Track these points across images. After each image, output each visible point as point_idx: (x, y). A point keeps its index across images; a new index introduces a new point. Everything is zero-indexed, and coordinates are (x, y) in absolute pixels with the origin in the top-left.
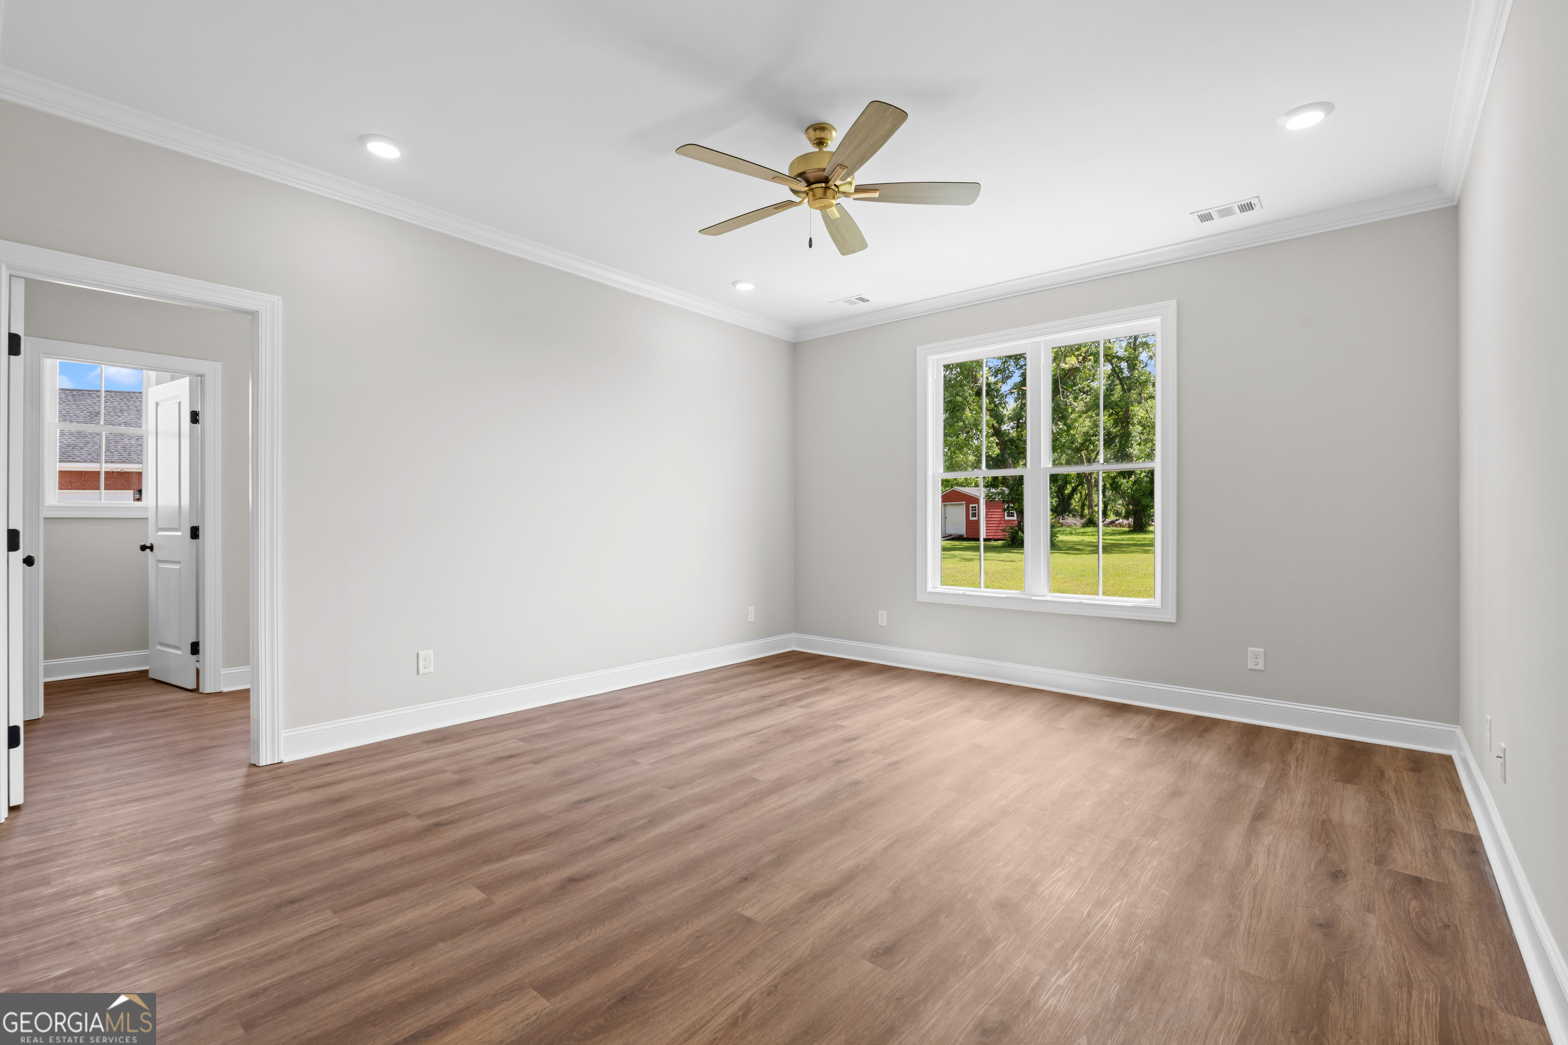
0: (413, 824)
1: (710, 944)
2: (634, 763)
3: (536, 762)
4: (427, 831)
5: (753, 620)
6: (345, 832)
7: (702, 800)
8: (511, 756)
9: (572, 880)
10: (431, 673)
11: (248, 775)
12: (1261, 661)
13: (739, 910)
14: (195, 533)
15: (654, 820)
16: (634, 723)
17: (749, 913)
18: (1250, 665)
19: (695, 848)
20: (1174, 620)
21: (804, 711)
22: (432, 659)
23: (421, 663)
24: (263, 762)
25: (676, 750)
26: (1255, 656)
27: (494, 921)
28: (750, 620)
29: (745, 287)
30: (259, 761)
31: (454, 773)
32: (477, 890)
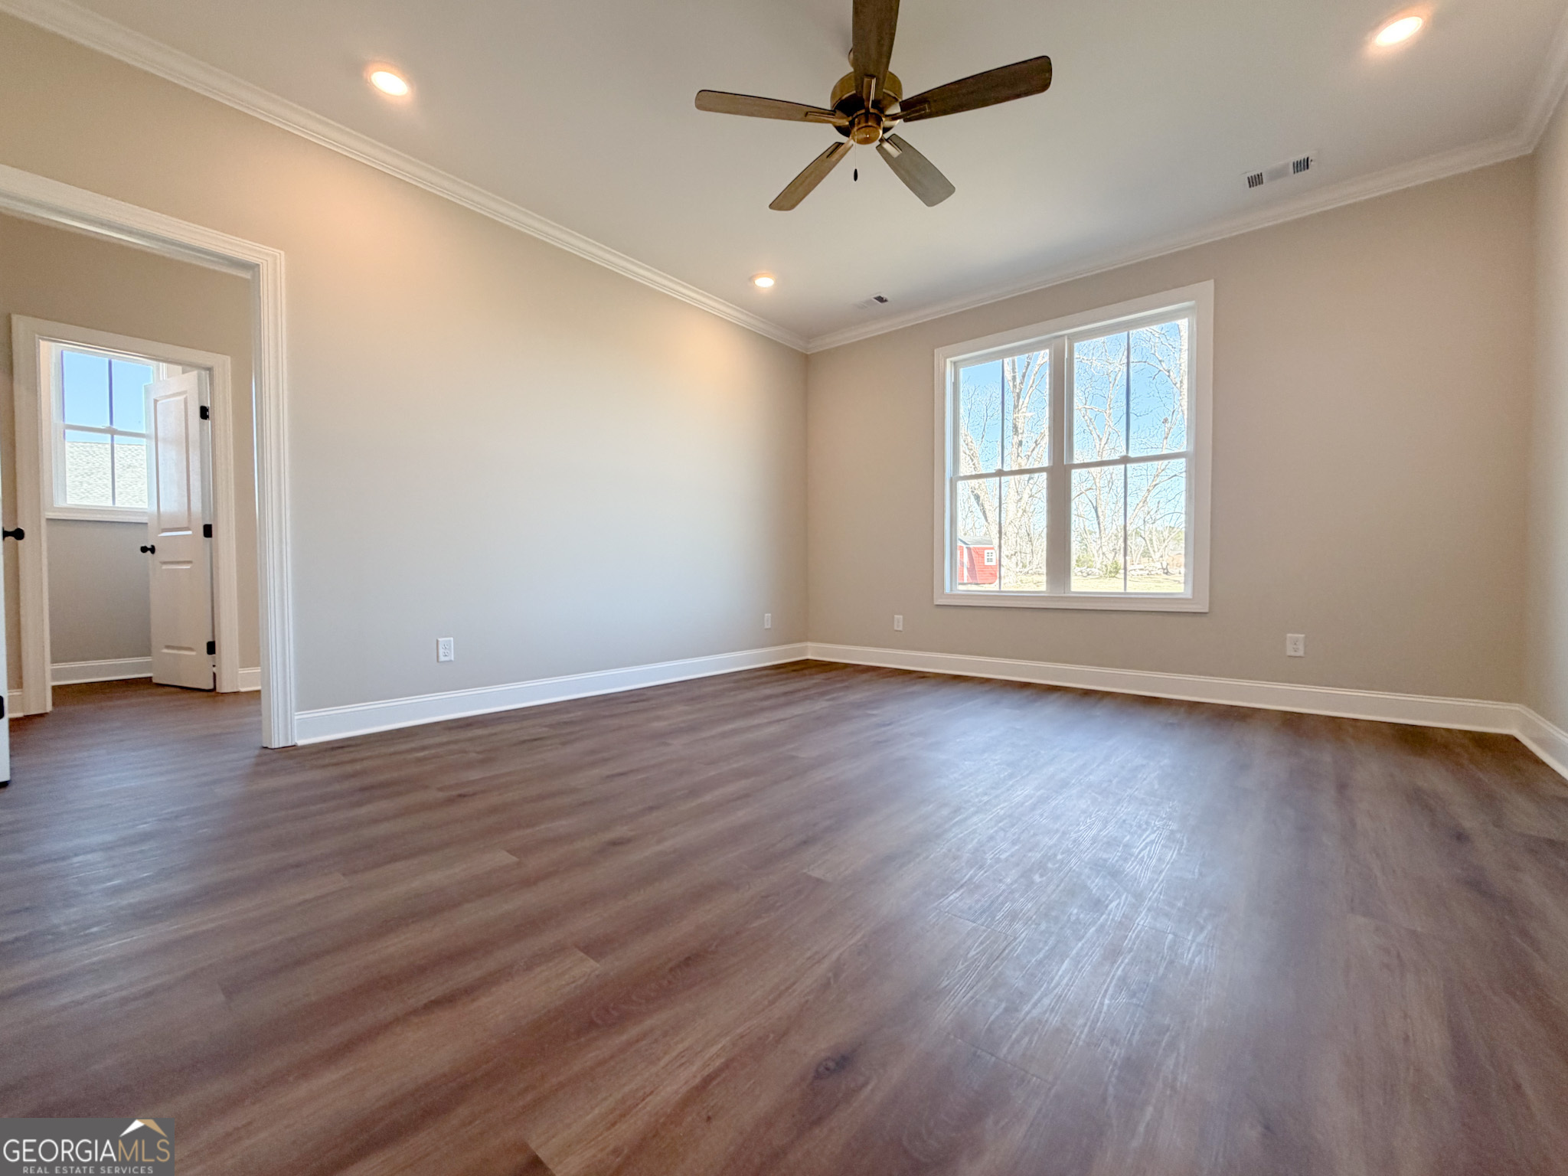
0: (433, 795)
1: (778, 904)
2: (666, 744)
3: (564, 744)
4: (450, 801)
5: (769, 627)
6: (359, 804)
7: (742, 774)
8: (536, 740)
9: (615, 843)
10: (451, 661)
11: (259, 756)
12: (1301, 647)
13: (804, 871)
14: (208, 531)
15: (694, 792)
16: (660, 713)
17: (817, 873)
18: (1290, 652)
19: (741, 815)
20: (1206, 610)
21: (831, 703)
22: (453, 647)
23: (441, 651)
24: (275, 745)
25: (704, 734)
26: (1295, 644)
27: (528, 882)
28: (766, 627)
29: (765, 283)
30: (271, 743)
31: (478, 753)
32: (506, 853)
